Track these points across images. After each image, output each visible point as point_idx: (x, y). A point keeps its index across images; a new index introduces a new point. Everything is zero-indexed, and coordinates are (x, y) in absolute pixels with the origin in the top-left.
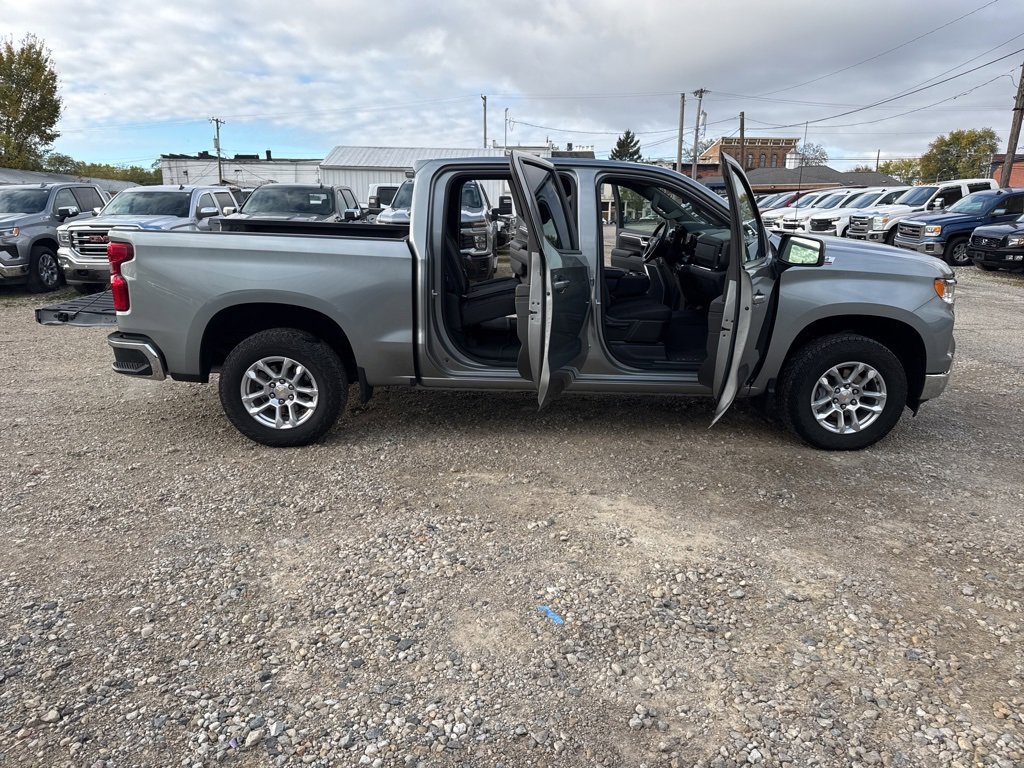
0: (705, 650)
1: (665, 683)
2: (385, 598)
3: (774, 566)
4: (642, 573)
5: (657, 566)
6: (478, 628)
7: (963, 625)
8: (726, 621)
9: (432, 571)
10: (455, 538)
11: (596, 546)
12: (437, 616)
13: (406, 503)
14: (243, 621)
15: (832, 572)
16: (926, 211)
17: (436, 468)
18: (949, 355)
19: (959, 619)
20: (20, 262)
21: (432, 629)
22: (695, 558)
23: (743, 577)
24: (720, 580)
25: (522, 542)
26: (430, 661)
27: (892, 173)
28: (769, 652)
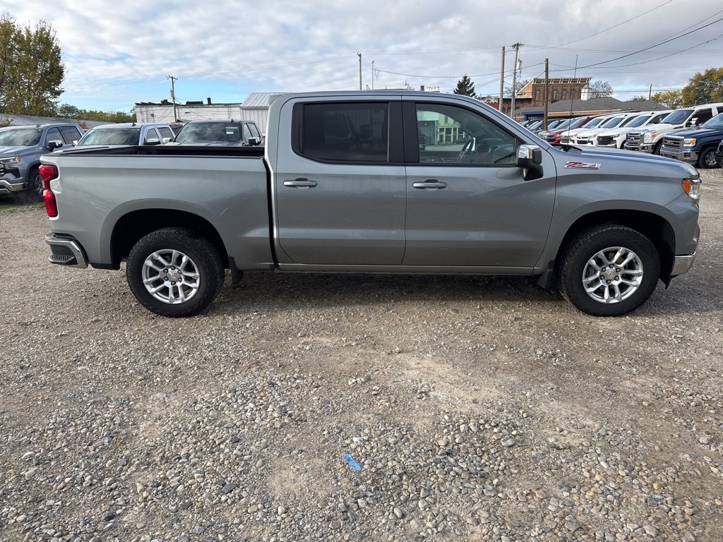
0: (474, 495)
1: (436, 527)
2: (222, 446)
3: (543, 417)
4: (434, 423)
5: (447, 418)
6: (291, 474)
7: (698, 472)
8: (496, 468)
9: (264, 423)
10: (289, 393)
11: (400, 400)
12: (259, 462)
13: (257, 363)
14: (107, 466)
15: (589, 422)
16: (685, 128)
17: (287, 334)
18: (695, 239)
19: (695, 466)
20: (21, 181)
21: (253, 475)
22: (478, 410)
23: (515, 427)
24: (496, 430)
25: (341, 396)
26: (245, 504)
27: (661, 101)
28: (529, 497)
